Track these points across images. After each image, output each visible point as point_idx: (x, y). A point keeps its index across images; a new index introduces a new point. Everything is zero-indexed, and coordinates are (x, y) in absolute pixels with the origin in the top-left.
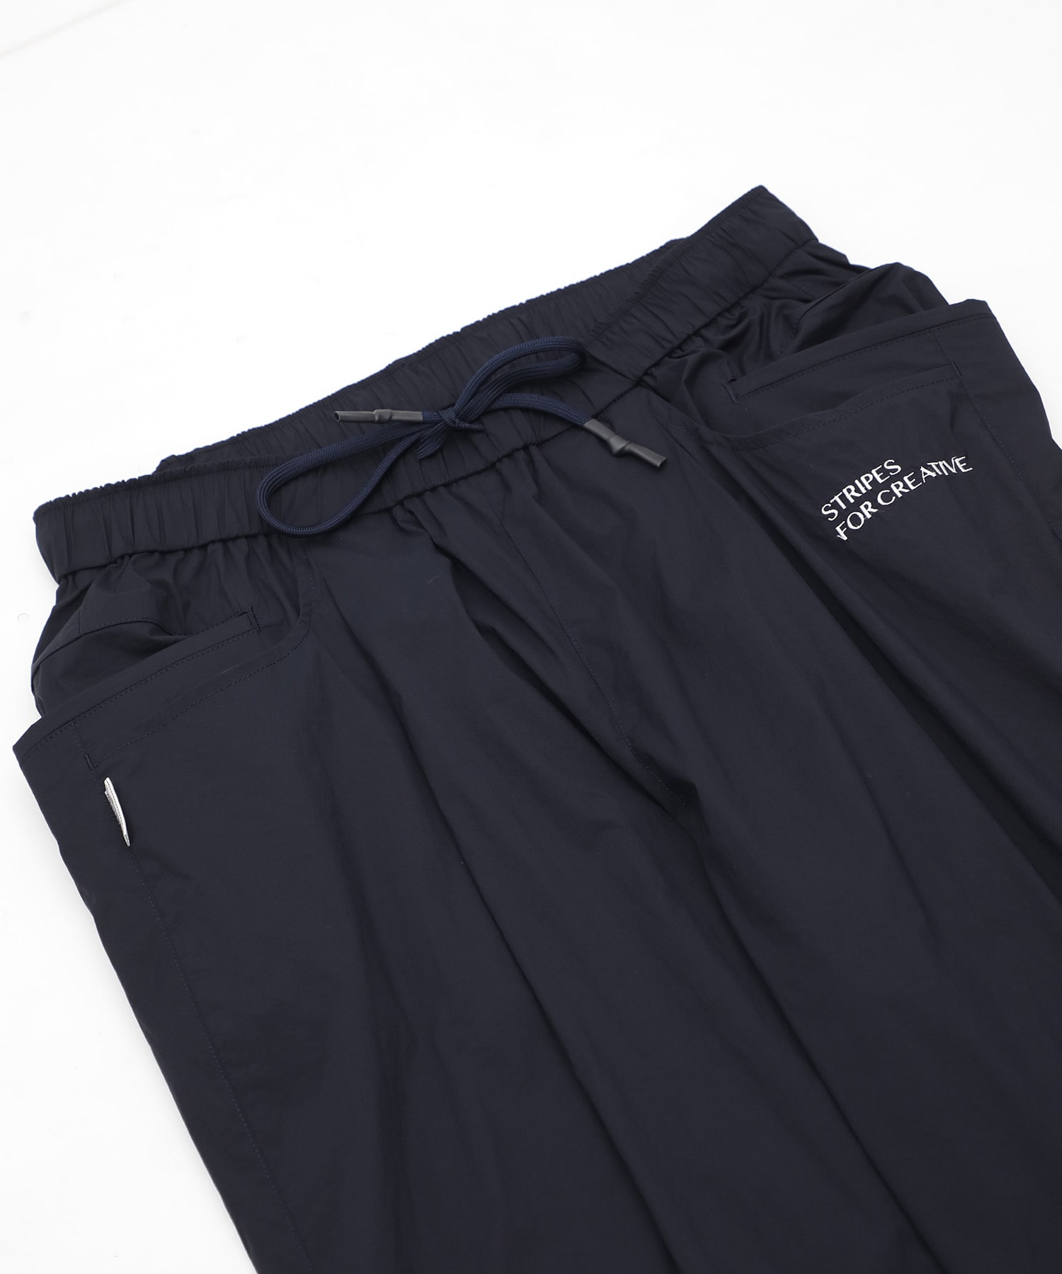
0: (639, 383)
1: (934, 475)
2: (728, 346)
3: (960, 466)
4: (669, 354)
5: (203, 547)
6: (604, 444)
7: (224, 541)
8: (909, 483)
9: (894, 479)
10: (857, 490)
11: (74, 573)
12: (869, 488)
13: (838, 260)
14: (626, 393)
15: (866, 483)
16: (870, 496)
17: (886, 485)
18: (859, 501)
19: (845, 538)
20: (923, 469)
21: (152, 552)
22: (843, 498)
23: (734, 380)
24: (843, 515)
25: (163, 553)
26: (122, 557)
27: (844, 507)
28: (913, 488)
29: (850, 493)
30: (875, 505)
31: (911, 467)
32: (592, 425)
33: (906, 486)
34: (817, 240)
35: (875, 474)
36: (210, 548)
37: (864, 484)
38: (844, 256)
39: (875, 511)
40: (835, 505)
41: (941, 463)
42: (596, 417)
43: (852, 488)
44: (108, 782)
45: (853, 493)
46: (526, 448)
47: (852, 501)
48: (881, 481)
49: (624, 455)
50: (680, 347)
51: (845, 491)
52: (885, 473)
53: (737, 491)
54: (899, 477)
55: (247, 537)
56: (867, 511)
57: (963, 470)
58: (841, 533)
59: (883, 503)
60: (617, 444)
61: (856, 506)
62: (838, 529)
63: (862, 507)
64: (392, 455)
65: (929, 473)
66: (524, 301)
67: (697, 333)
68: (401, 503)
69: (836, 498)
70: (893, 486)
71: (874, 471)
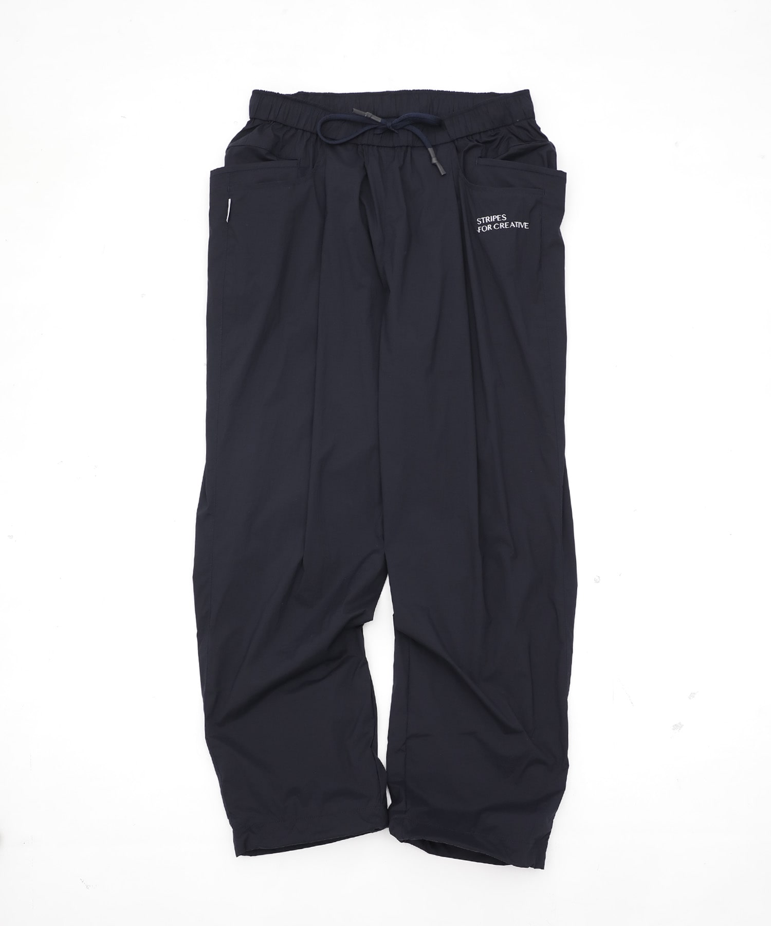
0: (453, 141)
1: (514, 226)
2: (485, 143)
3: (525, 226)
4: (467, 136)
5: (297, 129)
6: (431, 158)
7: (304, 130)
8: (506, 225)
9: (502, 222)
10: (490, 219)
11: (255, 119)
12: (494, 220)
13: (538, 129)
14: (448, 143)
15: (494, 219)
16: (492, 223)
17: (499, 222)
18: (489, 223)
19: (479, 232)
20: (512, 223)
21: (281, 124)
22: (485, 219)
23: (481, 157)
24: (482, 225)
25: (284, 125)
26: (271, 121)
27: (484, 222)
28: (506, 227)
29: (487, 219)
30: (492, 227)
31: (509, 220)
32: (431, 150)
33: (504, 226)
34: (535, 118)
35: (498, 217)
36: (299, 130)
37: (493, 218)
38: (540, 128)
39: (491, 229)
40: (482, 220)
41: (519, 223)
42: (434, 147)
43: (489, 218)
44: (230, 200)
45: (488, 220)
46: (407, 146)
47: (487, 222)
48: (498, 220)
49: (435, 165)
50: (472, 135)
51: (486, 218)
52: (501, 218)
53: (458, 198)
54: (504, 222)
55: (311, 133)
56: (489, 227)
57: (525, 228)
58: (479, 229)
59: (495, 228)
60: (434, 161)
61: (486, 224)
62: (479, 228)
63: (488, 226)
64: (366, 128)
65: (513, 225)
66: (437, 90)
67: (480, 133)
68: (362, 145)
69: (483, 218)
70: (501, 224)
71: (498, 216)
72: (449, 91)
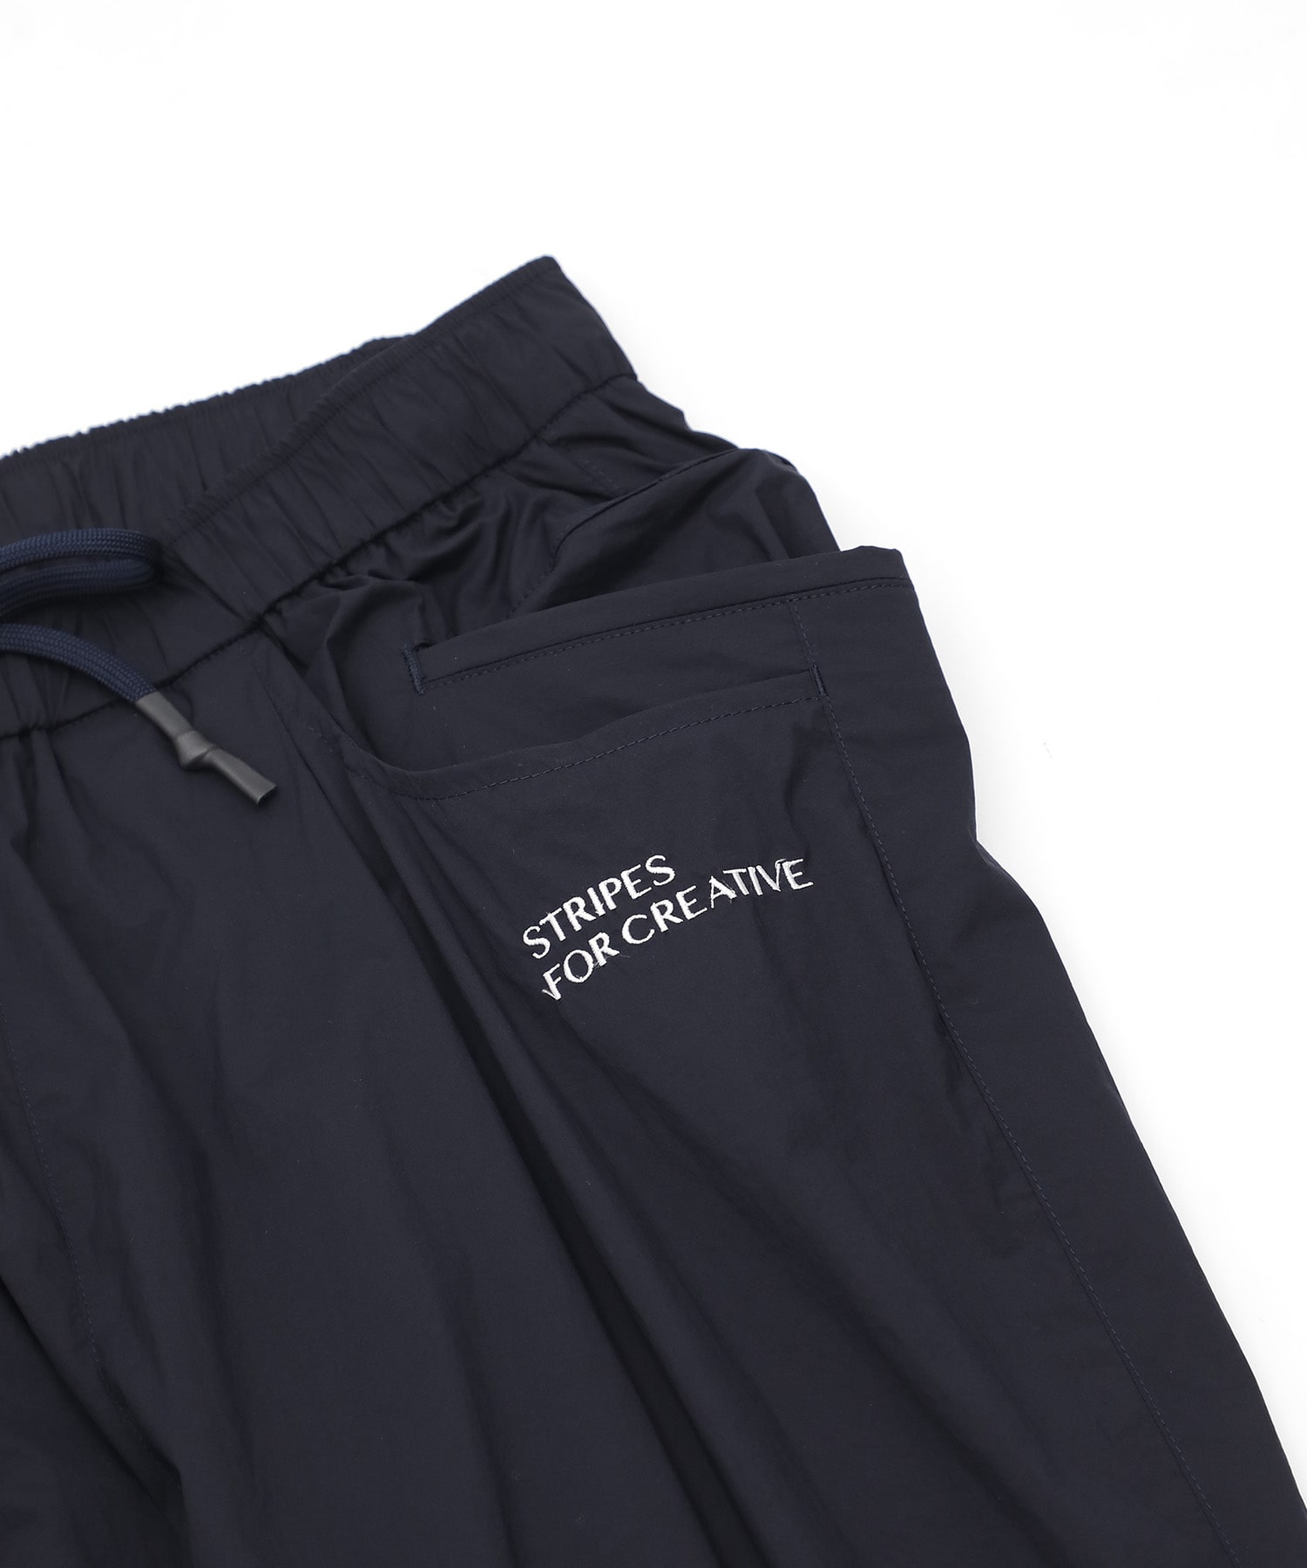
0: (257, 625)
1: (732, 895)
2: (428, 573)
3: (790, 877)
4: (320, 577)
6: (168, 744)
8: (684, 906)
9: (657, 895)
10: (590, 908)
12: (612, 906)
13: (667, 420)
14: (230, 642)
15: (607, 896)
16: (610, 923)
17: (643, 905)
18: (589, 929)
19: (557, 996)
20: (714, 882)
22: (562, 918)
23: (425, 645)
24: (559, 952)
27: (562, 937)
28: (689, 915)
29: (576, 912)
30: (616, 941)
31: (693, 876)
32: (154, 705)
33: (677, 911)
34: (633, 376)
35: (626, 881)
37: (603, 897)
38: (679, 414)
39: (614, 953)
40: (547, 931)
41: (752, 870)
42: (167, 686)
43: (580, 902)
45: (581, 913)
46: (24, 734)
47: (577, 927)
48: (634, 895)
49: (200, 768)
50: (343, 563)
51: (567, 906)
52: (644, 878)
53: (387, 878)
54: (669, 892)
56: (600, 951)
57: (795, 886)
58: (552, 984)
59: (630, 940)
60: (191, 747)
61: (580, 939)
62: (547, 975)
63: (593, 942)
65: (725, 891)
66: (85, 430)
67: (379, 539)
69: (551, 917)
70: (654, 908)
71: (625, 875)
72: (154, 415)
